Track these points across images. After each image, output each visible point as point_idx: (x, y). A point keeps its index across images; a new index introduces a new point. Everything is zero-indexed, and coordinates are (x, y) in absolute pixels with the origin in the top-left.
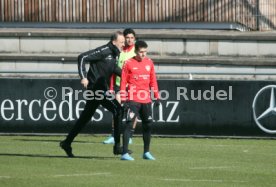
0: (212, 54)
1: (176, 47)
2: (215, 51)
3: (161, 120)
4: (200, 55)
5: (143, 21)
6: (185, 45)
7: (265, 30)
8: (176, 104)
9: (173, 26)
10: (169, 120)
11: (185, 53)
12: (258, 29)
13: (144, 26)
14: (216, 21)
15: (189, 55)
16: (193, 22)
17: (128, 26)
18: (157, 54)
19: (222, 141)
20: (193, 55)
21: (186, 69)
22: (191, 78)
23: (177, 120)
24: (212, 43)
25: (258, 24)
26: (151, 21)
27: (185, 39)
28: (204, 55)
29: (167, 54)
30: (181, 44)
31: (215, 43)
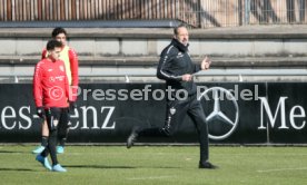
0: (150, 54)
1: (111, 47)
2: (153, 51)
3: (95, 126)
4: (137, 56)
5: (74, 19)
6: (120, 44)
7: (208, 27)
8: (112, 109)
9: (106, 24)
10: (104, 127)
11: (120, 54)
12: (200, 27)
13: (75, 24)
14: (154, 18)
15: (125, 56)
16: (129, 19)
17: (58, 25)
18: (90, 55)
19: (162, 149)
20: (129, 56)
21: (122, 71)
22: (128, 81)
23: (113, 127)
24: (150, 42)
25: (200, 21)
26: (83, 19)
27: (120, 39)
28: (142, 55)
29: (101, 55)
30: (116, 43)
31: (153, 42)
